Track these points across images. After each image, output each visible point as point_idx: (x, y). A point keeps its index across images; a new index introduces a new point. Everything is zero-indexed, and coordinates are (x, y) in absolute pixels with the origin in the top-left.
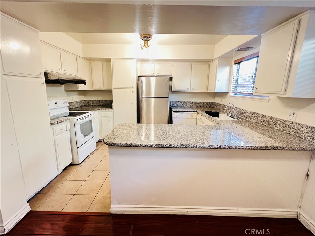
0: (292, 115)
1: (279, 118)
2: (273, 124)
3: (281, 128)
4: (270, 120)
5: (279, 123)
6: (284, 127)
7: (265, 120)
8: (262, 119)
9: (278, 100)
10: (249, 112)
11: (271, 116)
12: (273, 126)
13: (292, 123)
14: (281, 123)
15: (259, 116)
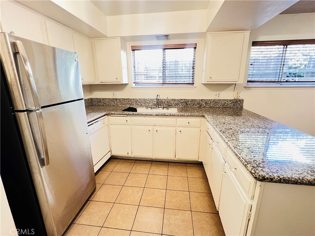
0: (217, 95)
1: (208, 99)
2: (205, 104)
3: (211, 105)
4: (201, 102)
5: (209, 102)
6: (214, 104)
7: (196, 103)
8: (192, 103)
9: (203, 86)
10: (174, 100)
11: (201, 99)
12: (205, 106)
13: (220, 100)
14: (212, 102)
15: (188, 101)
